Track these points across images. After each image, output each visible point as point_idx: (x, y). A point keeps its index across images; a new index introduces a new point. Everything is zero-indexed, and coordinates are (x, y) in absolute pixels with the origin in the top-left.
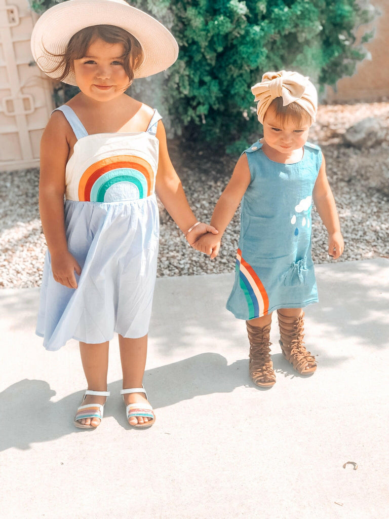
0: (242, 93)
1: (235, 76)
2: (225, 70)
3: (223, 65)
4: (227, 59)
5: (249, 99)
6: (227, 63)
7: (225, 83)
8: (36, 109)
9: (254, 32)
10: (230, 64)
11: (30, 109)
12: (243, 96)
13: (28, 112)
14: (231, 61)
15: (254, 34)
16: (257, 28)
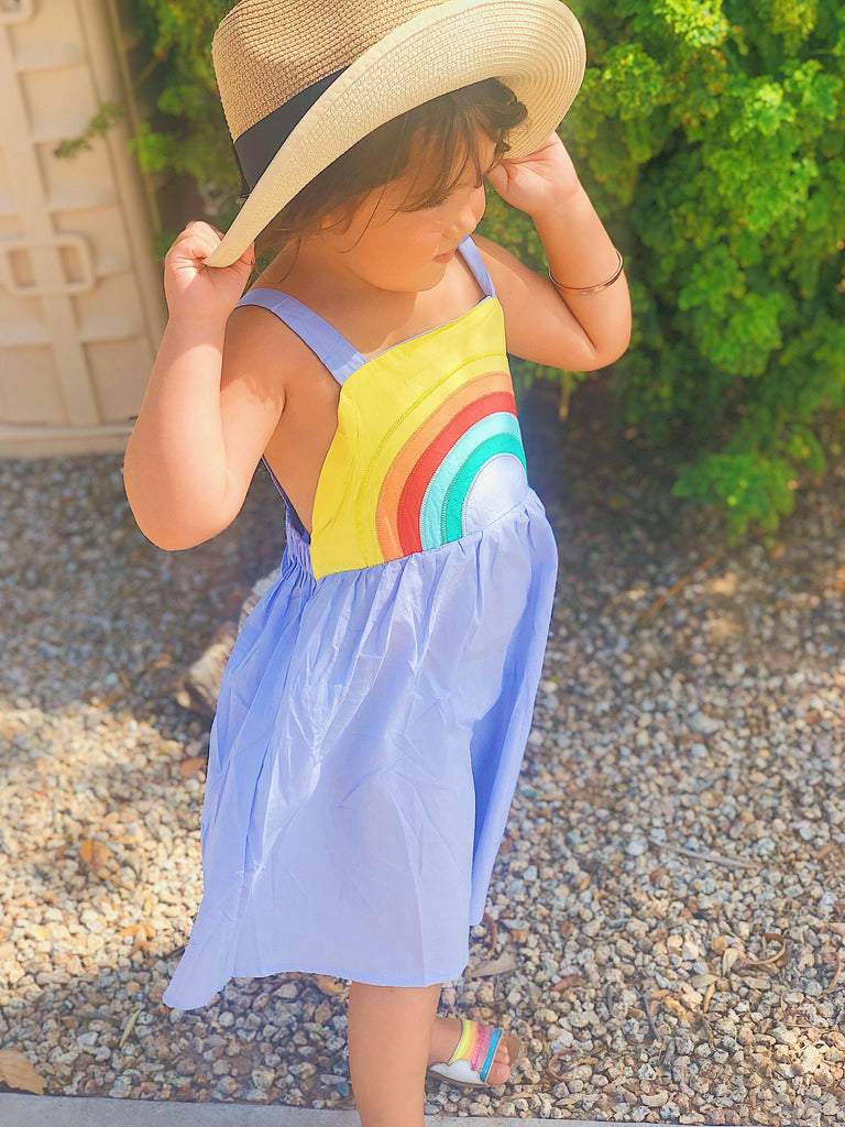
0: (719, 308)
1: (699, 243)
2: (666, 217)
3: (662, 203)
4: (677, 182)
5: (740, 333)
6: (674, 197)
7: (667, 265)
8: (99, 281)
9: (758, 106)
10: (685, 199)
11: (81, 280)
12: (723, 315)
13: (75, 288)
14: (690, 190)
15: (757, 115)
16: (770, 95)
